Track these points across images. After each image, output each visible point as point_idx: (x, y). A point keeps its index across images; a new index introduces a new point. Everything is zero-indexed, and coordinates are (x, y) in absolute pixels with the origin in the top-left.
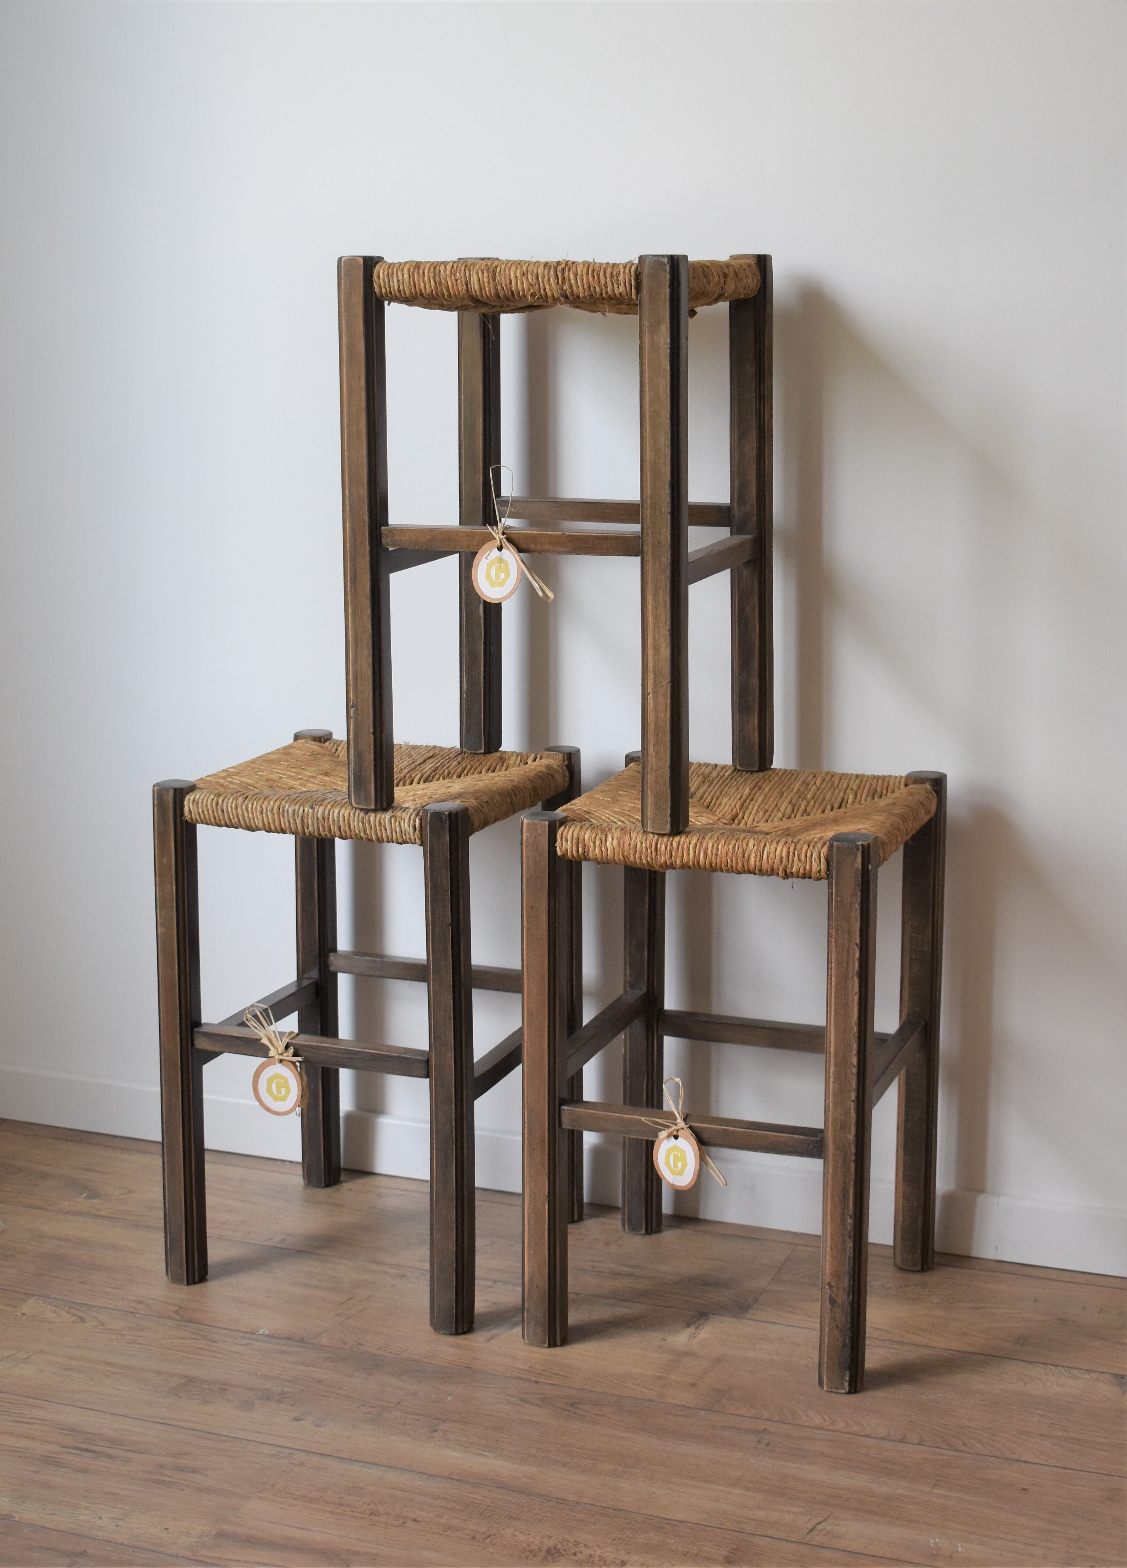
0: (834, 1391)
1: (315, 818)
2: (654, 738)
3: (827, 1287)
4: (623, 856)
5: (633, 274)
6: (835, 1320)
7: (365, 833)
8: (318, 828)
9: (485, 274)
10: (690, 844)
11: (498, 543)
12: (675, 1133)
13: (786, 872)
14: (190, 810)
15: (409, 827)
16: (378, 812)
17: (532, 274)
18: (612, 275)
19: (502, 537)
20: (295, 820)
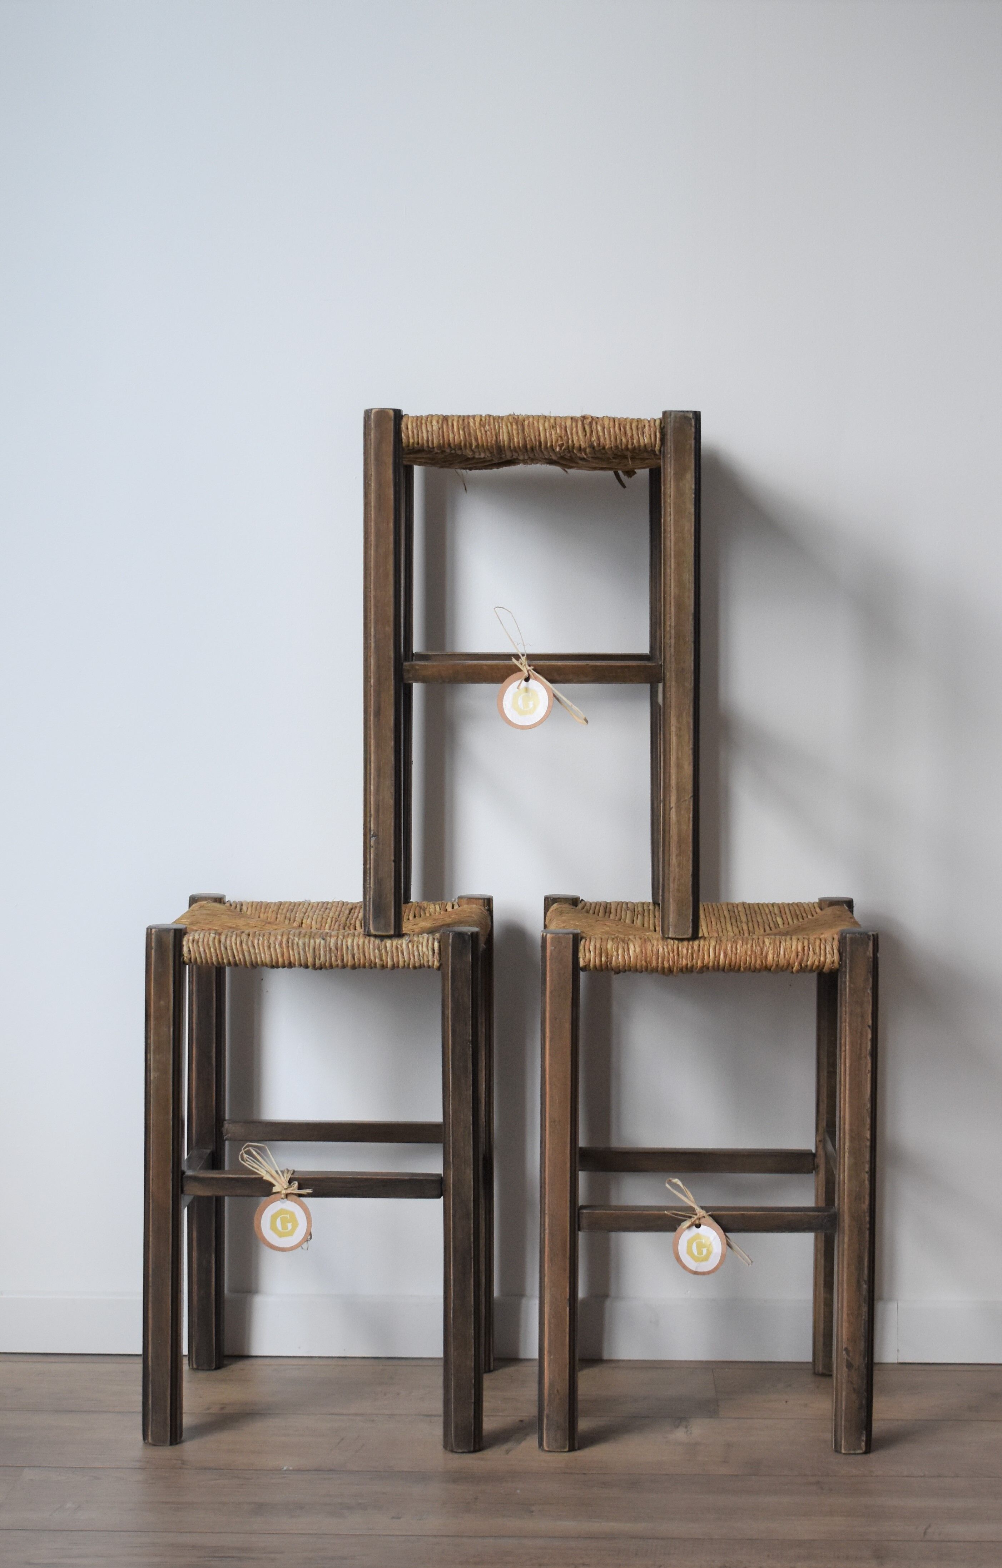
0: (852, 1452)
1: (328, 949)
2: (677, 850)
3: (844, 1352)
4: (646, 961)
5: (658, 427)
6: (852, 1383)
7: (381, 960)
8: (331, 959)
9: (514, 427)
10: (709, 945)
11: (526, 674)
12: (697, 1222)
13: (801, 965)
14: (190, 951)
15: (428, 950)
16: (393, 939)
17: (560, 427)
18: (637, 428)
19: (529, 668)
20: (305, 952)
